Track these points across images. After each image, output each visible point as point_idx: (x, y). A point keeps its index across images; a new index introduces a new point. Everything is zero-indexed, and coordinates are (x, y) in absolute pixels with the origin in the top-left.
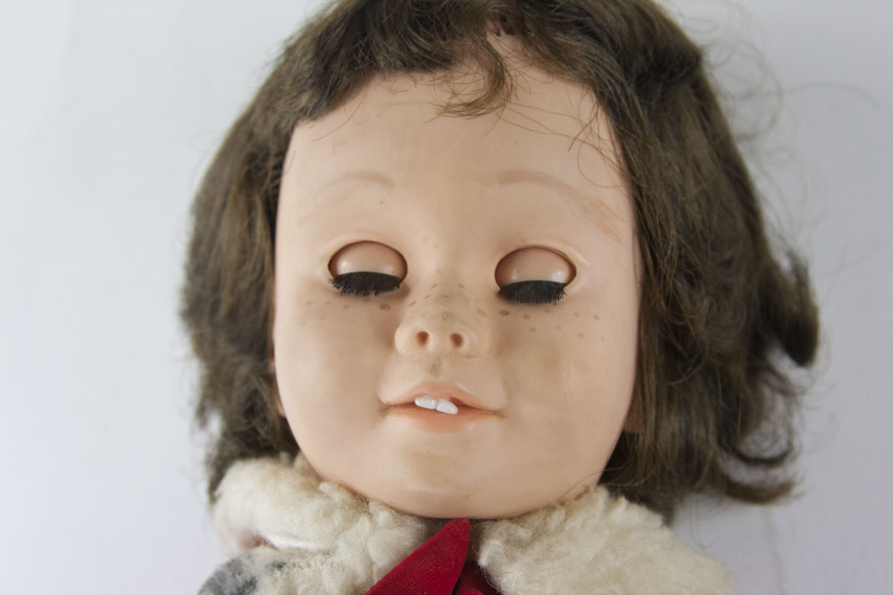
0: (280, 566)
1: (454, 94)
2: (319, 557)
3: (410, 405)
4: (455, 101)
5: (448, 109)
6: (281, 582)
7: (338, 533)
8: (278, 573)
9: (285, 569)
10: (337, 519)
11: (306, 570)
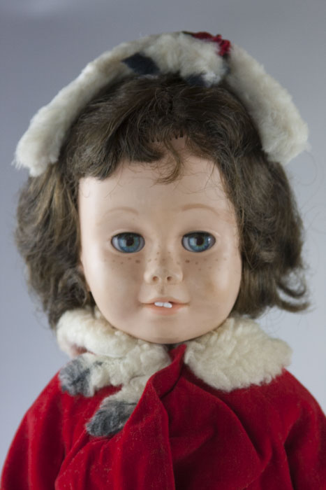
0: (100, 364)
1: (161, 174)
2: (117, 361)
3: (152, 304)
4: (161, 177)
5: (159, 181)
6: (102, 372)
7: (125, 352)
8: (99, 367)
9: (103, 365)
10: (124, 347)
11: (112, 366)
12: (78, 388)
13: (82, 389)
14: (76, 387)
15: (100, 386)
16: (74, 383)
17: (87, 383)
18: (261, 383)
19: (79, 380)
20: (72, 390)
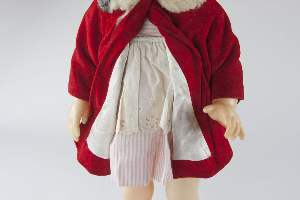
6: (115, 3)
12: (105, 9)
13: (107, 9)
14: (104, 8)
15: (115, 9)
16: (103, 6)
17: (109, 7)
18: (195, 8)
19: (105, 5)
20: (103, 9)
